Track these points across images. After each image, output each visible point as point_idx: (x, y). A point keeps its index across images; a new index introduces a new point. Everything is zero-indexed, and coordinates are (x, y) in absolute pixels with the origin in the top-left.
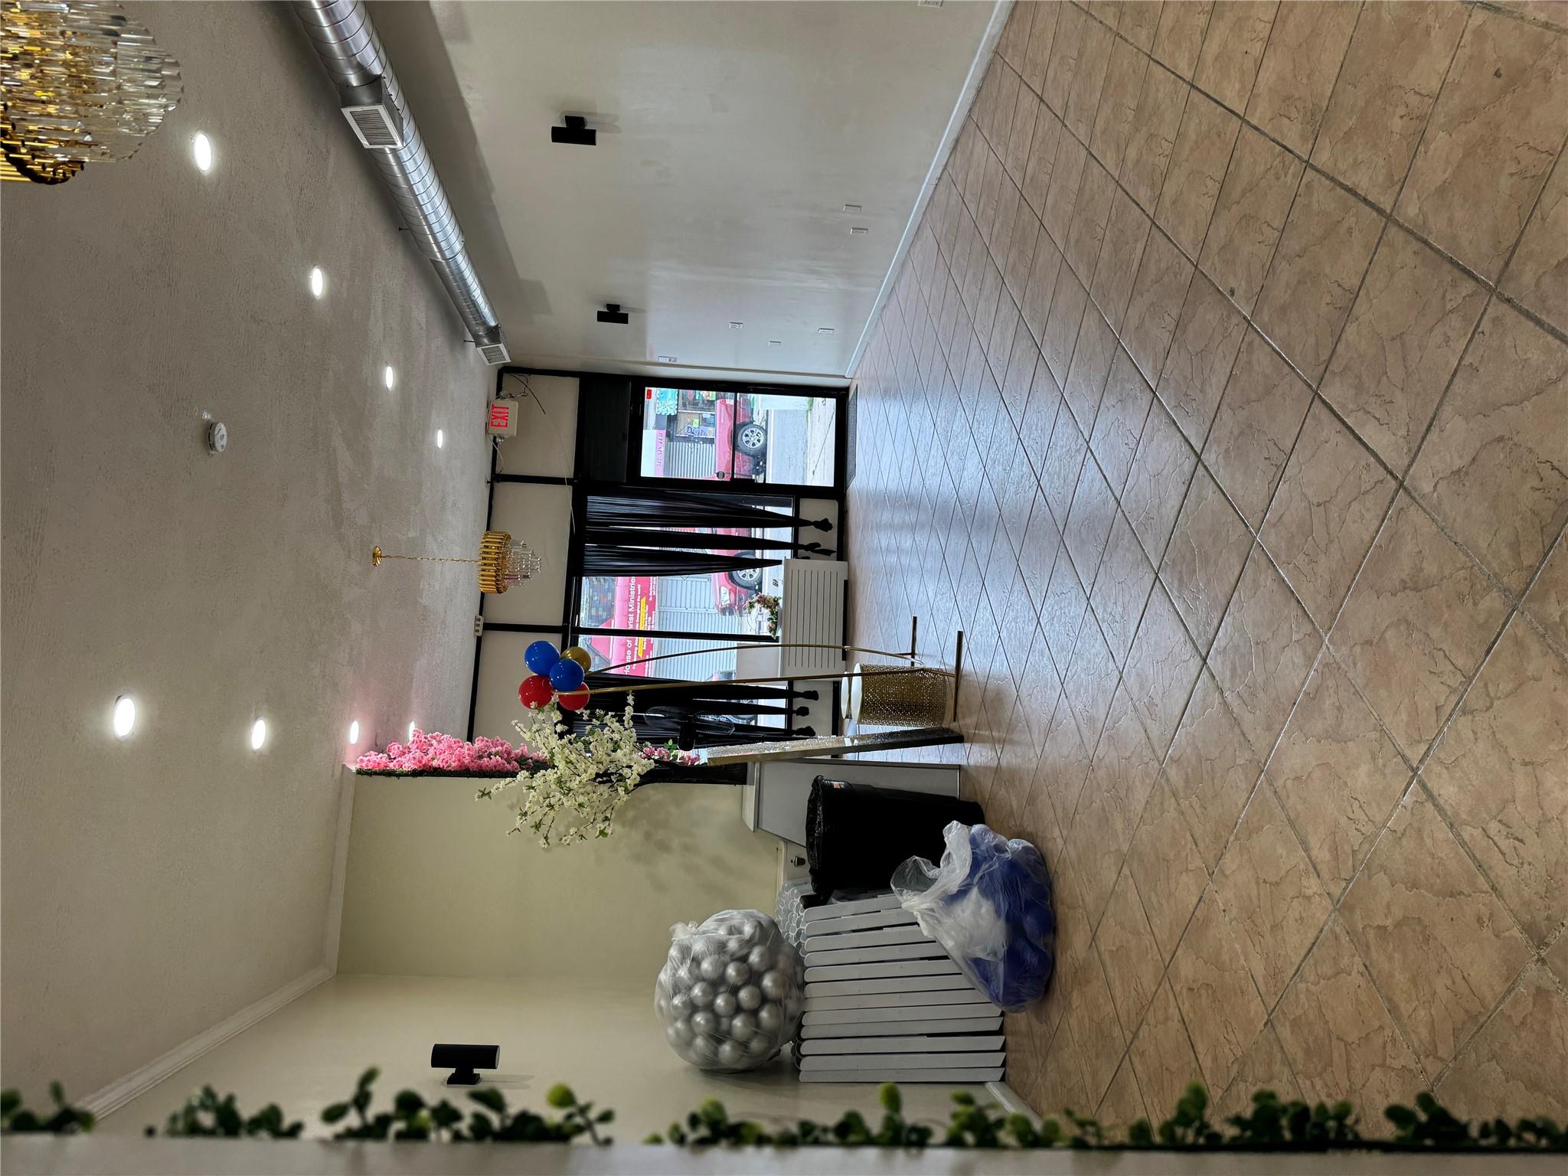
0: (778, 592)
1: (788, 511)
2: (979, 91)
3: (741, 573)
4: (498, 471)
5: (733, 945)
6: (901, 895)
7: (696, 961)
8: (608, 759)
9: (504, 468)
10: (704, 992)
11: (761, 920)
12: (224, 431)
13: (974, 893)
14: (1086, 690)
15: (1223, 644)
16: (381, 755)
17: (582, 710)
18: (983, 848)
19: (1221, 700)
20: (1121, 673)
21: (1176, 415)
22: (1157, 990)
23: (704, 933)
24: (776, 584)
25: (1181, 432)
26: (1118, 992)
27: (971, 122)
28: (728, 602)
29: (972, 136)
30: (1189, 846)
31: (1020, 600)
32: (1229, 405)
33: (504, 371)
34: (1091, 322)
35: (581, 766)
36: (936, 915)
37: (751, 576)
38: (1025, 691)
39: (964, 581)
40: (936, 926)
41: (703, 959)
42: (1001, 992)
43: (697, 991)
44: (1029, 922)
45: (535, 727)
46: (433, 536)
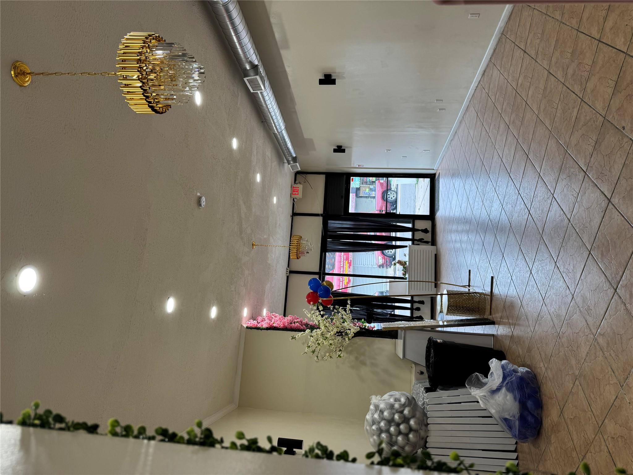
0: (406, 259)
1: (410, 225)
2: (495, 50)
3: (387, 251)
4: (294, 212)
5: (397, 406)
6: (470, 389)
7: (382, 412)
8: (341, 326)
9: (297, 211)
10: (385, 424)
11: (408, 396)
12: (204, 200)
13: (504, 390)
14: (556, 303)
15: (625, 283)
16: (255, 321)
17: (330, 306)
18: (508, 370)
19: (625, 308)
20: (573, 295)
21: (597, 182)
22: (595, 438)
23: (384, 400)
24: (405, 255)
25: (600, 189)
26: (575, 437)
27: (491, 62)
28: (382, 263)
29: (492, 69)
30: (610, 373)
31: (521, 263)
32: (624, 177)
33: (297, 173)
34: (552, 143)
35: (331, 328)
36: (487, 398)
37: (391, 252)
38: (525, 303)
39: (493, 254)
40: (487, 403)
41: (384, 411)
42: (517, 433)
43: (382, 424)
44: (530, 404)
45: (312, 312)
46: (272, 237)
